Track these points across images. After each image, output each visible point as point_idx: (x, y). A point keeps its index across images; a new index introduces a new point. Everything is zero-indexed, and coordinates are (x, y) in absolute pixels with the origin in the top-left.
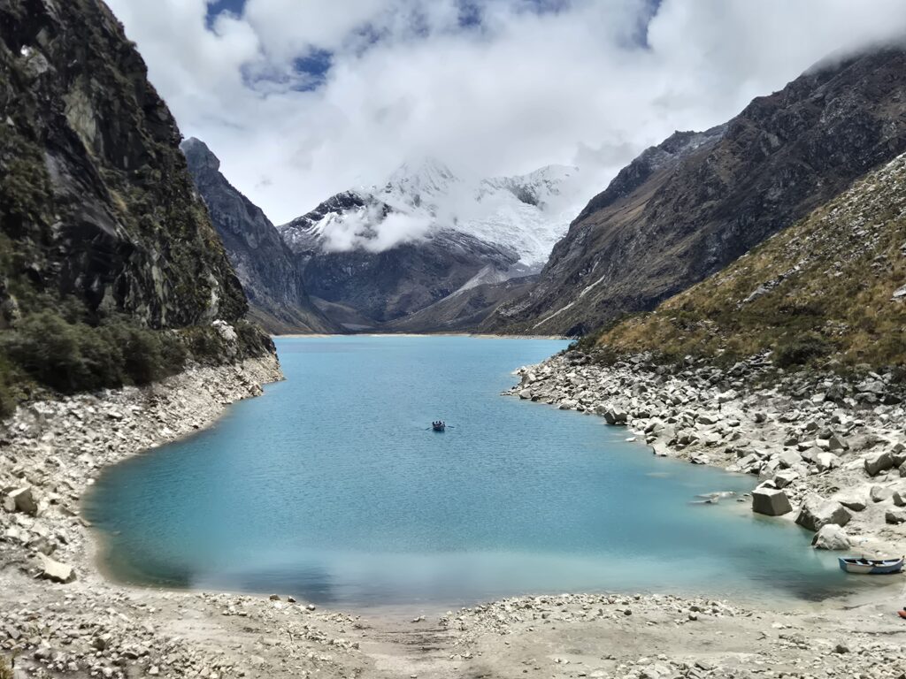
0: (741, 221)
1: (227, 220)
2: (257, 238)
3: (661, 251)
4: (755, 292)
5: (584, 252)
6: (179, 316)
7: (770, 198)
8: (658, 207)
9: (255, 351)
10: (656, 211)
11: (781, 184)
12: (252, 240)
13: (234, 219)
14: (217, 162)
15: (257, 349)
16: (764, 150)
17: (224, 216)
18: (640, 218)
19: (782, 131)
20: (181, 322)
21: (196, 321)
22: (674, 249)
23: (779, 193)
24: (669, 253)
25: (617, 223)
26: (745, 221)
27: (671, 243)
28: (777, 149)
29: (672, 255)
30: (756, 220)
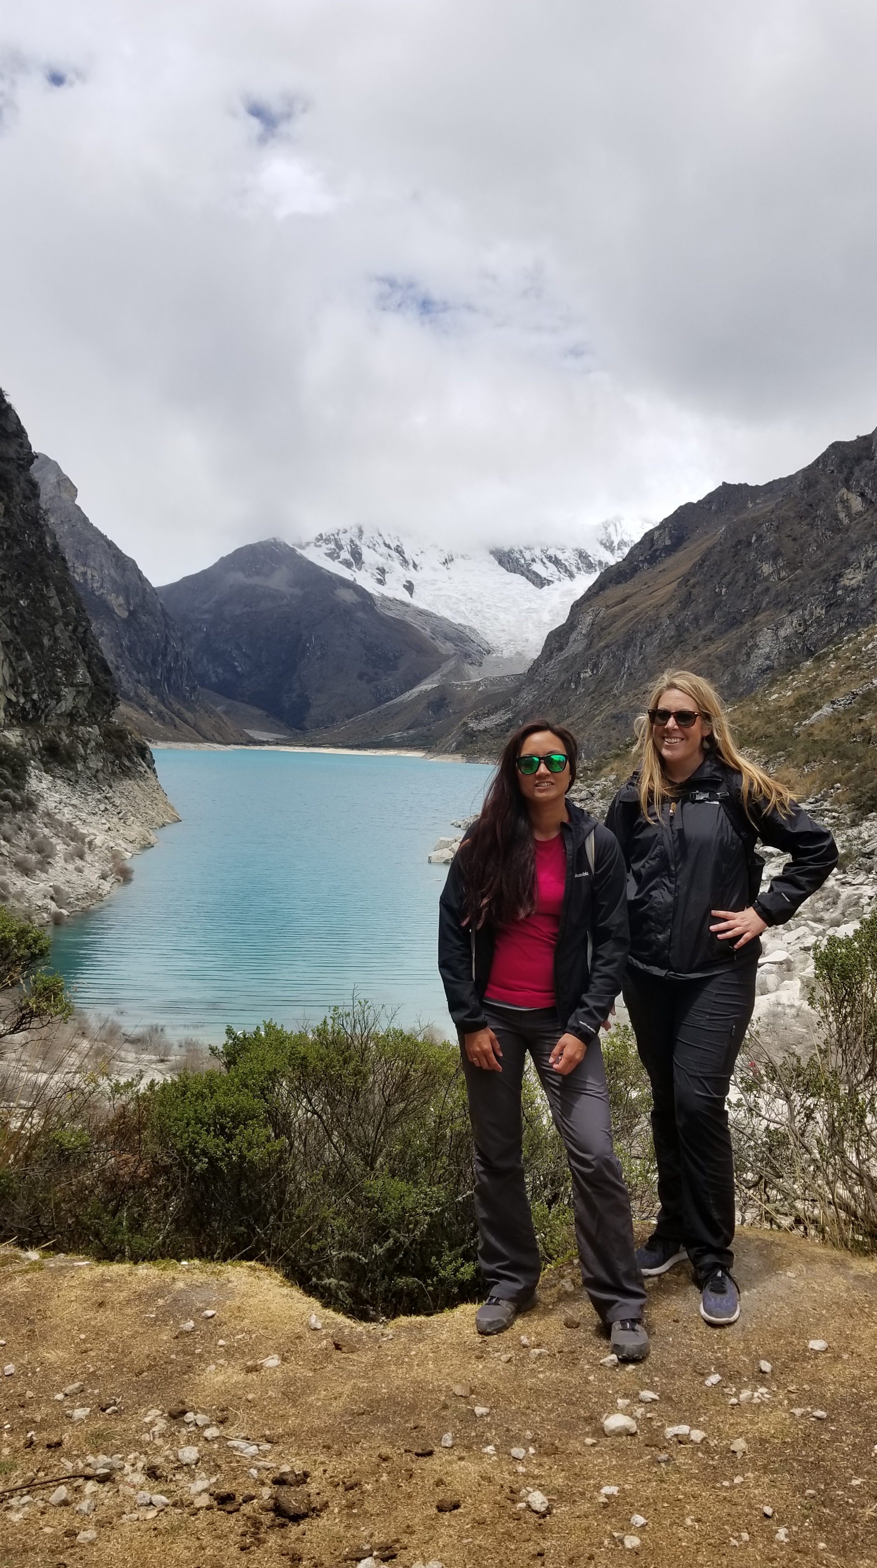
0: (807, 612)
1: (84, 574)
2: (128, 602)
3: (695, 648)
4: (819, 712)
5: (589, 646)
6: (23, 709)
7: (847, 582)
8: (694, 586)
9: (127, 763)
10: (690, 593)
11: (863, 565)
12: (120, 605)
13: (95, 574)
14: (73, 491)
15: (130, 760)
16: (842, 515)
17: (81, 569)
18: (669, 601)
19: (868, 491)
20: (25, 718)
21: (46, 716)
22: (712, 647)
23: (860, 578)
24: (705, 652)
25: (635, 607)
26: (811, 614)
27: (708, 639)
28: (860, 514)
29: (709, 655)
30: (826, 612)
